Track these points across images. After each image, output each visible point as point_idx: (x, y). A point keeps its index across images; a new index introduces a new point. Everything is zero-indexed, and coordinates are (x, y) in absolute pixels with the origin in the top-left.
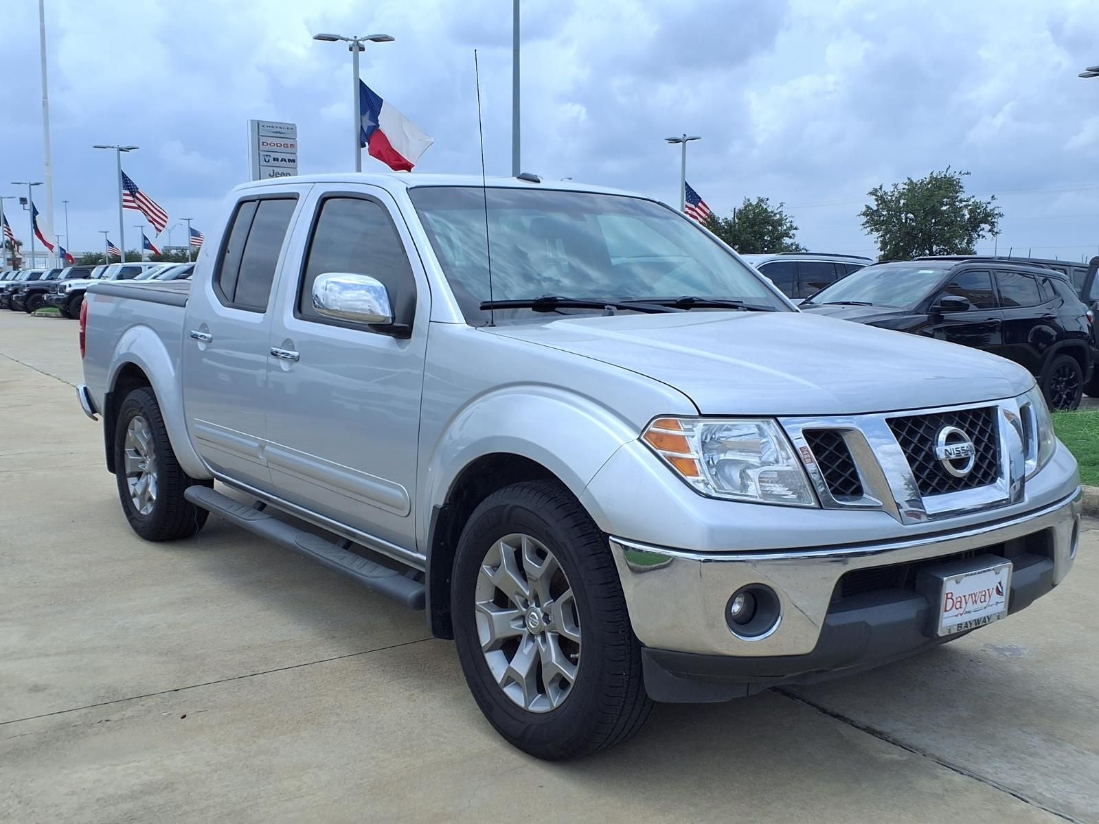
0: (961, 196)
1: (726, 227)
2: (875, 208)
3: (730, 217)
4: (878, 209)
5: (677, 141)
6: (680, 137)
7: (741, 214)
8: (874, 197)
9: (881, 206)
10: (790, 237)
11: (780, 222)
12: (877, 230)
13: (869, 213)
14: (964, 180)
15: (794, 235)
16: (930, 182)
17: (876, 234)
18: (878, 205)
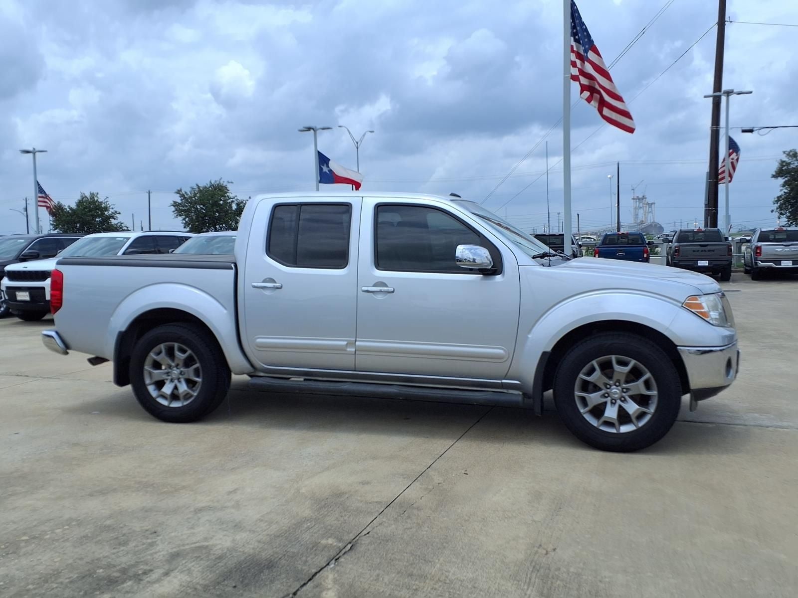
0: (231, 195)
1: (70, 211)
2: (180, 202)
3: (74, 206)
4: (182, 203)
5: (28, 152)
6: (31, 149)
7: (80, 203)
8: (178, 195)
9: (183, 201)
10: (115, 219)
11: (106, 209)
12: (180, 216)
13: (175, 204)
14: (229, 187)
15: (117, 217)
16: (210, 187)
17: (180, 218)
18: (182, 200)
